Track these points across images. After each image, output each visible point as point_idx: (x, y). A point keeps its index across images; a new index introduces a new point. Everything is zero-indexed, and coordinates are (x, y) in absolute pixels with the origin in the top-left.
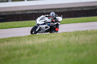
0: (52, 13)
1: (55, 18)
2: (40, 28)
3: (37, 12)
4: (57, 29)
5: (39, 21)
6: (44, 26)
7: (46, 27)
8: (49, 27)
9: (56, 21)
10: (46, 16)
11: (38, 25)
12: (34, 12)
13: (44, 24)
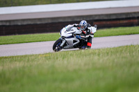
0: (82, 22)
1: (87, 29)
2: (66, 41)
3: (8, 24)
4: (89, 44)
5: (64, 32)
6: (72, 39)
7: (74, 41)
8: (78, 41)
9: (88, 33)
10: (75, 26)
11: (64, 38)
12: (4, 24)
13: (72, 37)
